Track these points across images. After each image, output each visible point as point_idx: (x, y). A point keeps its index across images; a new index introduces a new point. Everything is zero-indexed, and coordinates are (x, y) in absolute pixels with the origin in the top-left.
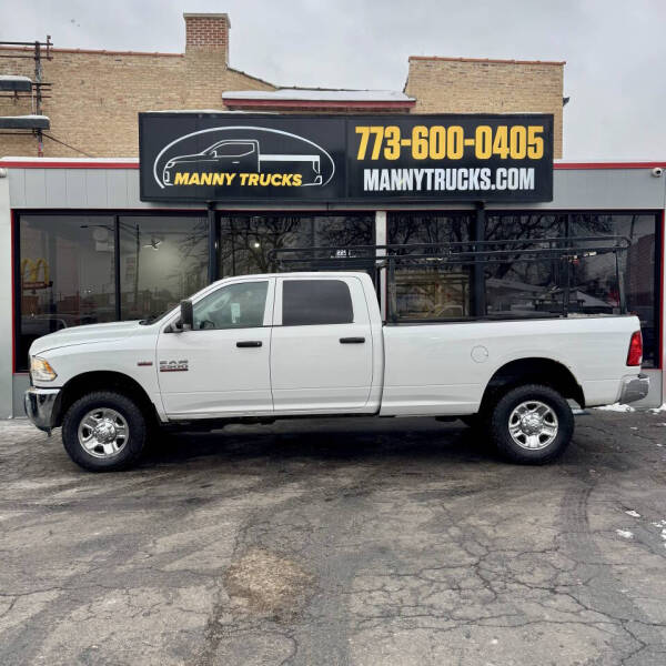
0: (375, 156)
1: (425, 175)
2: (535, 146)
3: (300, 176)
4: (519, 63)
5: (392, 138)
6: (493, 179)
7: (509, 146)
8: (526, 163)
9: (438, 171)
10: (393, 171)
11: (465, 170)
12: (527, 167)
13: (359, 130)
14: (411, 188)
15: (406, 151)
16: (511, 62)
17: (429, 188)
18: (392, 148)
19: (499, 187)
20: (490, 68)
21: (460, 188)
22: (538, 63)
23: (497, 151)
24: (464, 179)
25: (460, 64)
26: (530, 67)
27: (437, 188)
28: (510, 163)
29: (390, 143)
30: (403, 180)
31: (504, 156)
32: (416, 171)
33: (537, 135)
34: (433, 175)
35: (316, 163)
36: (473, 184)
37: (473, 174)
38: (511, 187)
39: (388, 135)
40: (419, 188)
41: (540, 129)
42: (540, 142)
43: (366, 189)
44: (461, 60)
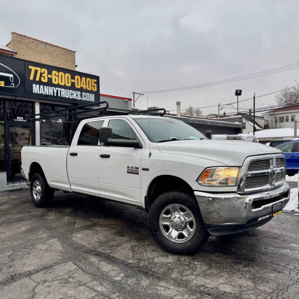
0: (37, 79)
1: (58, 90)
2: (94, 86)
3: (4, 82)
4: (59, 47)
5: (44, 73)
6: (81, 96)
7: (86, 85)
8: (91, 92)
9: (62, 89)
10: (45, 87)
11: (72, 91)
12: (92, 93)
13: (30, 67)
14: (52, 94)
15: (50, 80)
16: (56, 46)
17: (59, 95)
18: (44, 77)
19: (84, 99)
20: (48, 46)
21: (70, 97)
22: (66, 49)
23: (82, 86)
24: (71, 94)
25: (35, 42)
26: (63, 50)
27: (62, 96)
28: (86, 91)
29: (43, 75)
30: (49, 91)
31: (85, 88)
32: (54, 88)
33: (95, 83)
34: (60, 91)
35: (11, 78)
36: (74, 97)
37: (75, 93)
38: (87, 100)
39: (42, 72)
40: (55, 95)
41: (95, 81)
42: (95, 85)
43: (34, 92)
44: (36, 40)
